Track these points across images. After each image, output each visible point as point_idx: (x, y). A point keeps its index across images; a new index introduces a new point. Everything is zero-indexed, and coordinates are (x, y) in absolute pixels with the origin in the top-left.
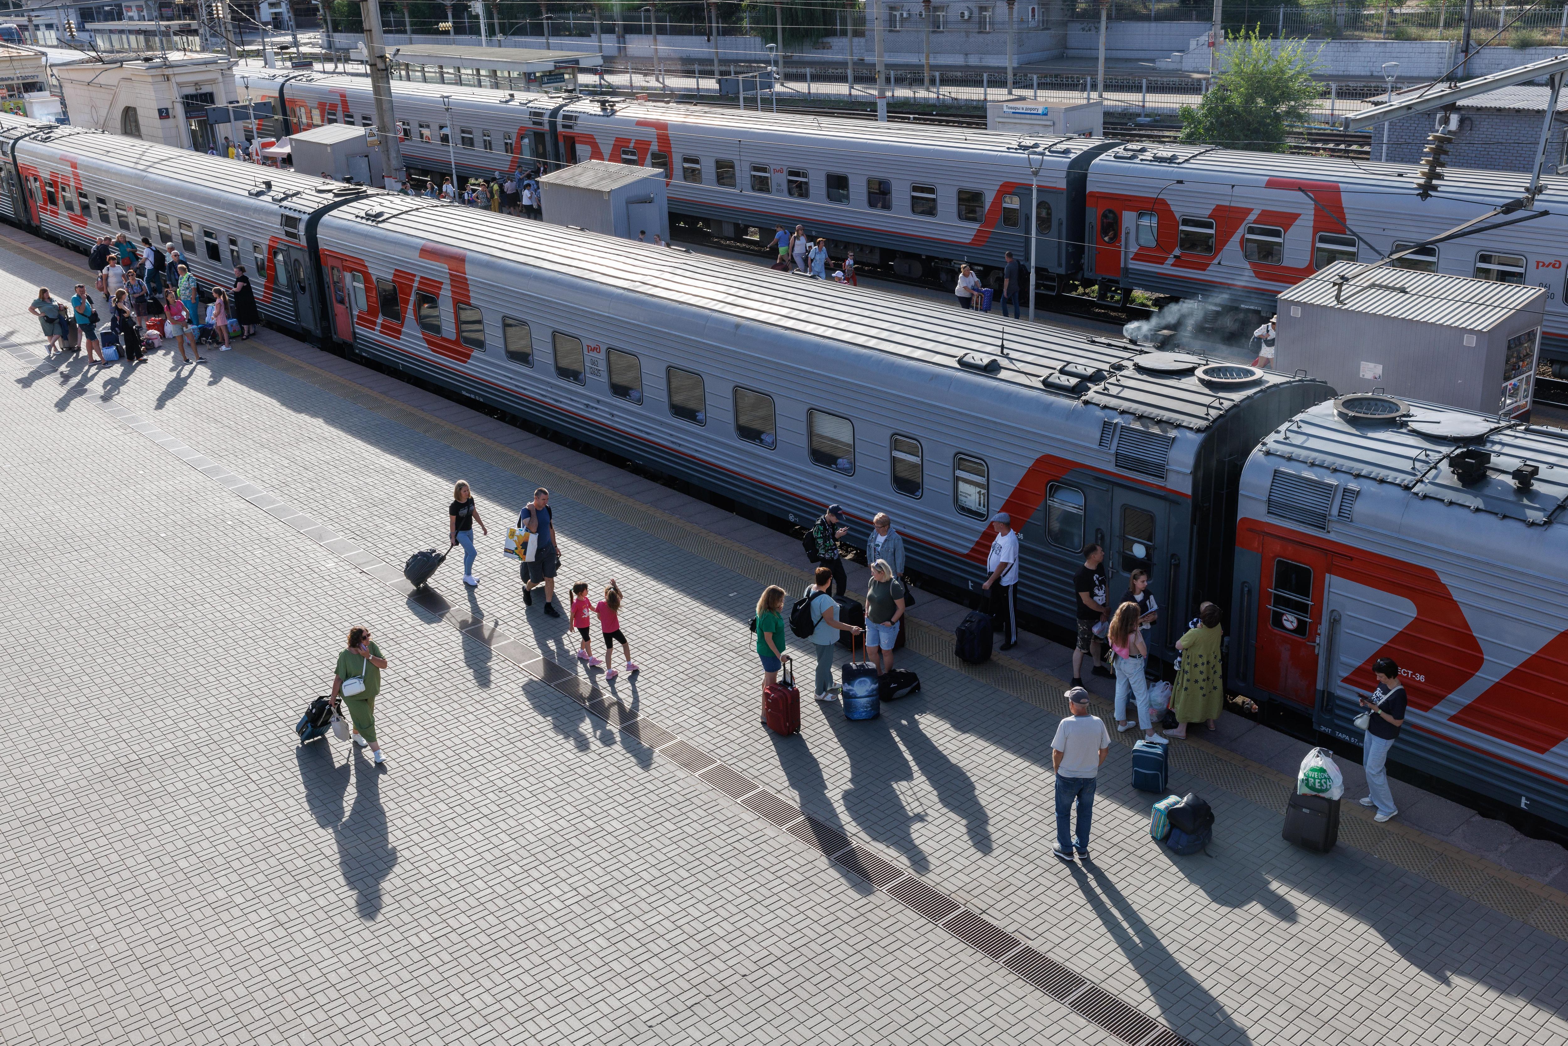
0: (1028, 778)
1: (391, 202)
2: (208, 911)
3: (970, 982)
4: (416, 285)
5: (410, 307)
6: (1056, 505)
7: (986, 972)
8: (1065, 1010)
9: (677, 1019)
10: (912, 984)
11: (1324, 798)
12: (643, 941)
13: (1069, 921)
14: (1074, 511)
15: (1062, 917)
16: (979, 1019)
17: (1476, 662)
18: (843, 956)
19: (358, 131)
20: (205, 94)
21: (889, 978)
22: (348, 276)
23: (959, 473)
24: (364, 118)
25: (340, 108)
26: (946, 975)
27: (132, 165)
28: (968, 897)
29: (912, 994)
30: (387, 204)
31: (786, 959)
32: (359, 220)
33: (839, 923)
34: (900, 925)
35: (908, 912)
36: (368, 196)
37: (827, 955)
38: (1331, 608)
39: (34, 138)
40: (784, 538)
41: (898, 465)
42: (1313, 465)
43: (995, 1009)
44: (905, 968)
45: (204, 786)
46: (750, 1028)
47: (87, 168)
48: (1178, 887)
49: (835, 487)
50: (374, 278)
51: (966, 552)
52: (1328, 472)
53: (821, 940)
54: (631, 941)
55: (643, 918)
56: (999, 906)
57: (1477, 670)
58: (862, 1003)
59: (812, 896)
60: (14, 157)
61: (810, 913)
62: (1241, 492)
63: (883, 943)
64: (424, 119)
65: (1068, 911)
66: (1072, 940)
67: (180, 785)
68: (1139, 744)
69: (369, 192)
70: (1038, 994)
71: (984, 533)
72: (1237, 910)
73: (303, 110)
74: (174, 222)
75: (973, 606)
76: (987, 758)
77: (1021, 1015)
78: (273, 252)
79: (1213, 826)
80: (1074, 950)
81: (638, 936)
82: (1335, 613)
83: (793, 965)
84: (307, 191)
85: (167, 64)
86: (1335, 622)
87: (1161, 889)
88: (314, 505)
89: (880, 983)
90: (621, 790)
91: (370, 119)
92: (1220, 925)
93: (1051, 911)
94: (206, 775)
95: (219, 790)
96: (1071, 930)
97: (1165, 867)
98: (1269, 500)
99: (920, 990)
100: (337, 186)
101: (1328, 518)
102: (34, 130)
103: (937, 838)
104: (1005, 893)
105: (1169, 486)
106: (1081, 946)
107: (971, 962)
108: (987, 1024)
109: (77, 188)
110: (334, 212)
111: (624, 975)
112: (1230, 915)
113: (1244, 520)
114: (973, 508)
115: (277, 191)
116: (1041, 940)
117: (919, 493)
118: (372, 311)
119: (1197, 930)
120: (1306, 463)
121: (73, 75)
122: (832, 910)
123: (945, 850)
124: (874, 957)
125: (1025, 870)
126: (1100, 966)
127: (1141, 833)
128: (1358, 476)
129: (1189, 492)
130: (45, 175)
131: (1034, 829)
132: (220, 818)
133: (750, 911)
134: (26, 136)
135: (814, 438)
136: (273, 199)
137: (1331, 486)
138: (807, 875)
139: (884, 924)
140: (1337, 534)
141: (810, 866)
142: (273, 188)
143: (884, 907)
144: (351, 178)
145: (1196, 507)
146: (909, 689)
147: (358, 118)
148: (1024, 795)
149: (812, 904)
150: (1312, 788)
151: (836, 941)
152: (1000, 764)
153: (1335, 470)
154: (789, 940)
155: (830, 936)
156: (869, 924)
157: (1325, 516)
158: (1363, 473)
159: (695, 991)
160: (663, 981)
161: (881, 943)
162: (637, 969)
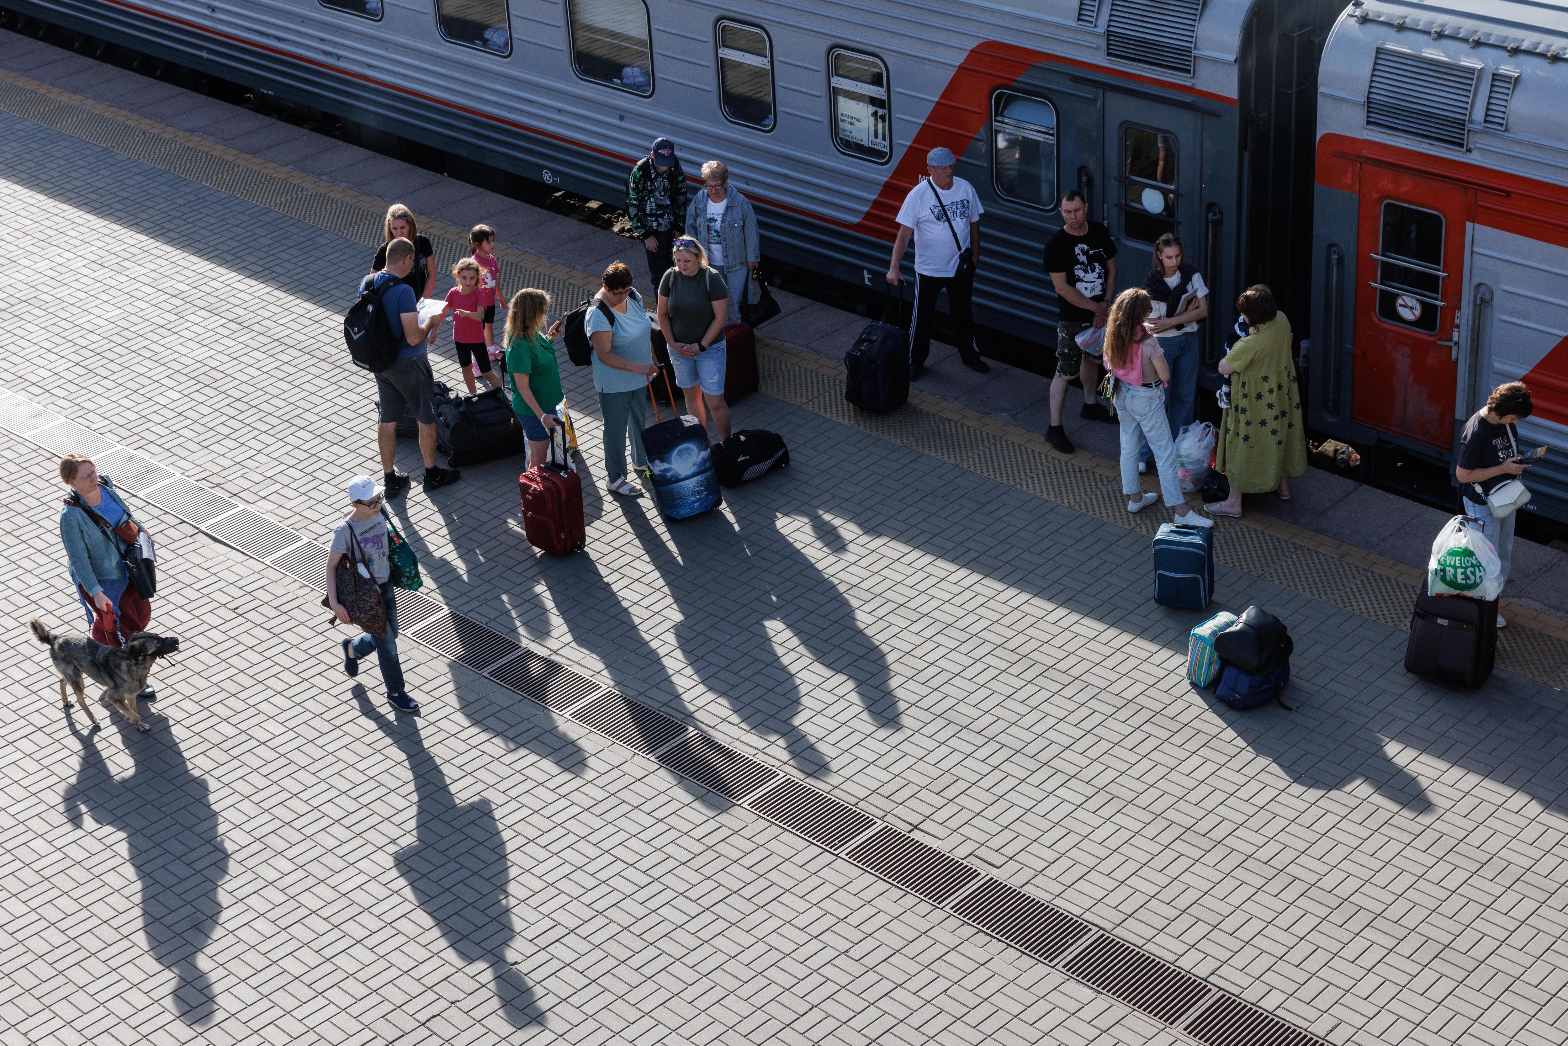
0: (980, 600)
3: (897, 943)
6: (1007, 129)
7: (924, 925)
8: (1057, 977)
10: (800, 955)
11: (1471, 599)
12: (335, 920)
13: (1058, 832)
14: (1040, 138)
15: (1046, 825)
16: (915, 1002)
18: (681, 919)
21: (761, 948)
23: (837, 82)
26: (856, 936)
28: (888, 805)
29: (802, 971)
31: (584, 931)
33: (670, 863)
34: (774, 860)
35: (787, 837)
37: (654, 919)
38: (1475, 282)
40: (537, 214)
41: (730, 74)
42: (1440, 36)
43: (942, 984)
44: (787, 930)
48: (1236, 764)
49: (622, 118)
51: (856, 220)
52: (1466, 47)
53: (641, 896)
54: (313, 921)
55: (333, 882)
56: (940, 816)
58: (718, 993)
59: (623, 823)
61: (619, 852)
62: (1321, 89)
63: (748, 892)
65: (1055, 816)
66: (1065, 863)
68: (1164, 531)
70: (1012, 954)
71: (887, 185)
72: (1334, 794)
75: (872, 313)
76: (910, 571)
77: (984, 992)
79: (1292, 659)
80: (1068, 879)
81: (325, 913)
82: (1482, 289)
83: (596, 939)
86: (1483, 304)
87: (1210, 767)
89: (746, 957)
90: (277, 669)
92: (1306, 819)
93: (1029, 817)
96: (1061, 847)
97: (1214, 731)
98: (1369, 101)
99: (814, 963)
101: (1468, 126)
103: (830, 712)
104: (950, 793)
105: (1201, 86)
106: (1079, 871)
107: (896, 910)
108: (930, 1010)
111: (307, 979)
112: (1323, 803)
113: (1330, 138)
114: (866, 143)
116: (1013, 866)
117: (769, 121)
119: (1269, 831)
120: (1428, 33)
122: (657, 843)
123: (845, 730)
124: (734, 916)
125: (982, 753)
126: (1112, 900)
127: (1173, 679)
128: (1516, 52)
129: (1234, 94)
131: (994, 685)
135: (580, 34)
137: (1471, 71)
138: (612, 788)
139: (748, 861)
140: (1484, 154)
141: (616, 773)
143: (747, 833)
145: (1247, 120)
146: (769, 463)
148: (973, 630)
149: (622, 836)
150: (1452, 584)
151: (668, 895)
152: (932, 581)
153: (1478, 44)
154: (587, 898)
155: (656, 887)
156: (722, 862)
157: (1462, 124)
158: (1525, 46)
159: (430, 996)
160: (374, 984)
161: (744, 892)
162: (328, 967)
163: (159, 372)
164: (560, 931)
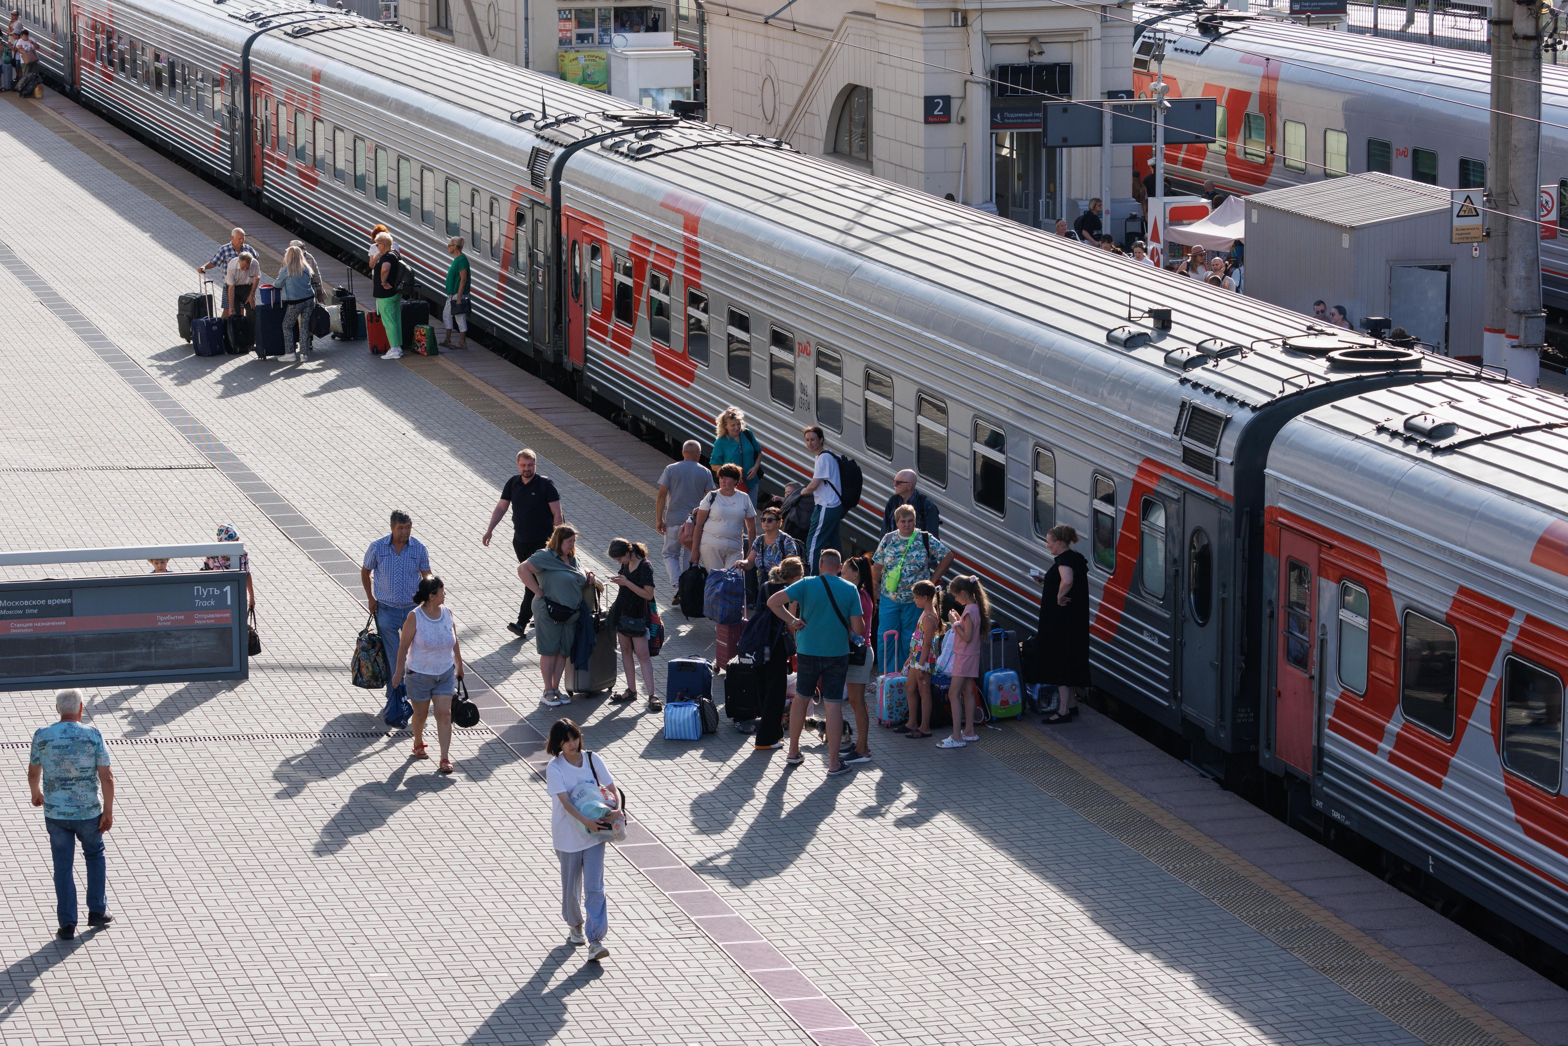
1: (1482, 399)
4: (1509, 637)
5: (1485, 698)
19: (1437, 198)
20: (1051, 68)
22: (1328, 589)
27: (832, 236)
30: (1470, 403)
32: (1384, 439)
36: (1421, 378)
39: (614, 148)
47: (722, 233)
50: (1398, 605)
60: (557, 191)
69: (1427, 366)
74: (905, 394)
78: (1143, 501)
84: (1259, 347)
91: (1472, 169)
100: (1342, 340)
102: (616, 126)
109: (688, 283)
110: (1323, 412)
115: (1183, 340)
118: (1377, 698)
130: (619, 241)
134: (595, 139)
136: (1168, 360)
142: (1175, 330)
144: (1386, 324)
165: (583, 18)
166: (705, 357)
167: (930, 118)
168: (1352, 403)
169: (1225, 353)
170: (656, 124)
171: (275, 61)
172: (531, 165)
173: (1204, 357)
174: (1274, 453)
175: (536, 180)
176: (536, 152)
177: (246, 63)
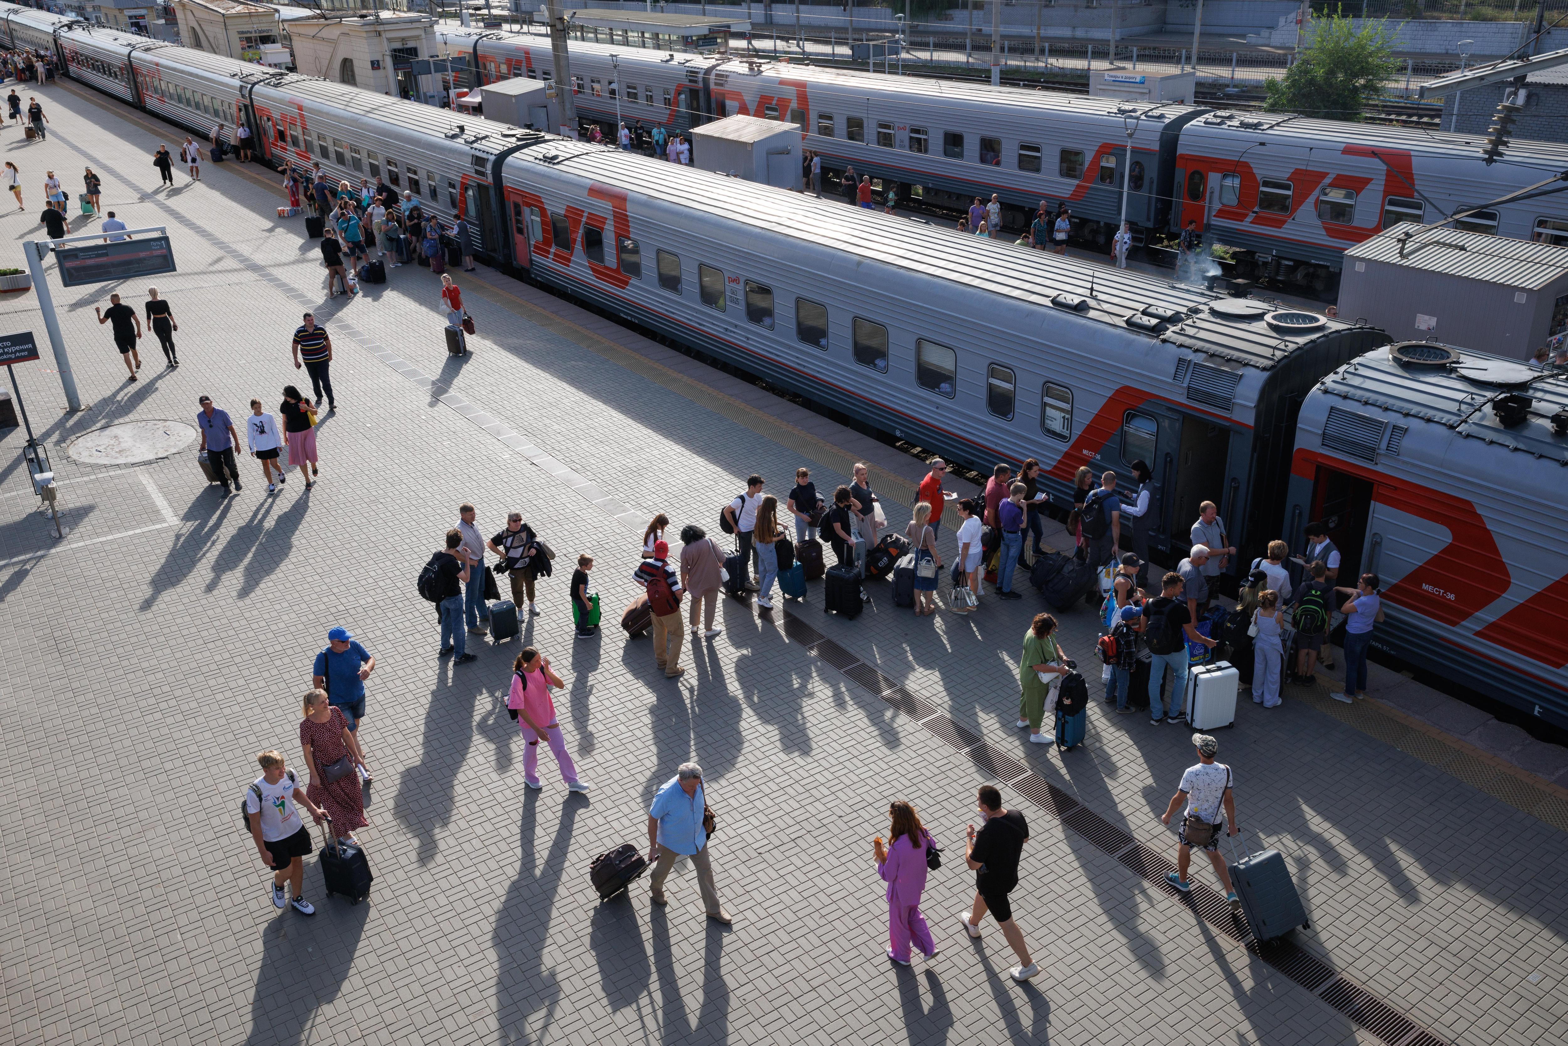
1: (565, 146)
2: (399, 737)
4: (584, 219)
5: (579, 239)
6: (1131, 431)
7: (1048, 827)
8: (1114, 863)
9: (782, 849)
12: (757, 783)
13: (1121, 789)
14: (1147, 436)
16: (1039, 865)
17: (1505, 585)
19: (539, 84)
20: (410, 49)
22: (527, 210)
23: (1047, 400)
24: (545, 73)
25: (524, 64)
28: (1035, 763)
30: (562, 148)
31: (876, 805)
32: (537, 161)
33: (923, 778)
35: (982, 772)
36: (545, 141)
38: (1373, 532)
39: (268, 84)
40: (890, 450)
41: (994, 391)
42: (1366, 403)
45: (398, 634)
46: (843, 860)
47: (311, 111)
49: (937, 408)
50: (549, 213)
51: (1050, 469)
52: (1381, 411)
54: (746, 782)
57: (1504, 592)
60: (251, 99)
61: (898, 768)
62: (1299, 425)
63: (960, 797)
64: (595, 75)
65: (1121, 780)
67: (378, 633)
69: (547, 137)
70: (1091, 848)
71: (1066, 453)
72: (1270, 788)
73: (493, 65)
74: (382, 159)
78: (465, 188)
80: (1124, 813)
81: (752, 779)
82: (1377, 536)
84: (494, 135)
85: (378, 21)
86: (1376, 544)
88: (494, 405)
91: (549, 74)
94: (400, 626)
95: (410, 638)
96: (1123, 796)
98: (1324, 433)
100: (520, 132)
101: (1378, 451)
102: (267, 76)
105: (1235, 418)
106: (1131, 810)
108: (1046, 871)
109: (302, 128)
110: (517, 154)
113: (1300, 450)
114: (1058, 431)
115: (469, 135)
116: (1096, 803)
117: (1010, 416)
118: (547, 242)
120: (1361, 402)
121: (302, 30)
122: (917, 766)
126: (1144, 828)
128: (1407, 415)
129: (1252, 424)
130: (276, 115)
132: (411, 662)
133: (847, 764)
134: (261, 81)
135: (922, 365)
136: (466, 142)
137: (1382, 423)
139: (961, 782)
140: (1383, 467)
142: (466, 132)
144: (532, 125)
145: (1257, 438)
147: (539, 73)
149: (900, 760)
151: (920, 793)
153: (1386, 409)
154: (880, 789)
155: (914, 788)
156: (948, 780)
157: (1374, 450)
158: (1412, 412)
159: (798, 827)
160: (772, 817)
161: (958, 797)
162: (750, 806)
163: (703, 508)
164: (864, 804)
165: (249, 40)
166: (313, 152)
167: (373, 68)
168: (525, 151)
169: (483, 138)
170: (281, 74)
171: (140, 60)
172: (241, 91)
173: (477, 139)
174: (504, 169)
175: (243, 96)
176: (241, 87)
177: (130, 61)
